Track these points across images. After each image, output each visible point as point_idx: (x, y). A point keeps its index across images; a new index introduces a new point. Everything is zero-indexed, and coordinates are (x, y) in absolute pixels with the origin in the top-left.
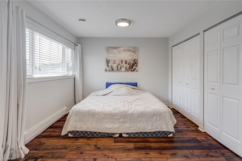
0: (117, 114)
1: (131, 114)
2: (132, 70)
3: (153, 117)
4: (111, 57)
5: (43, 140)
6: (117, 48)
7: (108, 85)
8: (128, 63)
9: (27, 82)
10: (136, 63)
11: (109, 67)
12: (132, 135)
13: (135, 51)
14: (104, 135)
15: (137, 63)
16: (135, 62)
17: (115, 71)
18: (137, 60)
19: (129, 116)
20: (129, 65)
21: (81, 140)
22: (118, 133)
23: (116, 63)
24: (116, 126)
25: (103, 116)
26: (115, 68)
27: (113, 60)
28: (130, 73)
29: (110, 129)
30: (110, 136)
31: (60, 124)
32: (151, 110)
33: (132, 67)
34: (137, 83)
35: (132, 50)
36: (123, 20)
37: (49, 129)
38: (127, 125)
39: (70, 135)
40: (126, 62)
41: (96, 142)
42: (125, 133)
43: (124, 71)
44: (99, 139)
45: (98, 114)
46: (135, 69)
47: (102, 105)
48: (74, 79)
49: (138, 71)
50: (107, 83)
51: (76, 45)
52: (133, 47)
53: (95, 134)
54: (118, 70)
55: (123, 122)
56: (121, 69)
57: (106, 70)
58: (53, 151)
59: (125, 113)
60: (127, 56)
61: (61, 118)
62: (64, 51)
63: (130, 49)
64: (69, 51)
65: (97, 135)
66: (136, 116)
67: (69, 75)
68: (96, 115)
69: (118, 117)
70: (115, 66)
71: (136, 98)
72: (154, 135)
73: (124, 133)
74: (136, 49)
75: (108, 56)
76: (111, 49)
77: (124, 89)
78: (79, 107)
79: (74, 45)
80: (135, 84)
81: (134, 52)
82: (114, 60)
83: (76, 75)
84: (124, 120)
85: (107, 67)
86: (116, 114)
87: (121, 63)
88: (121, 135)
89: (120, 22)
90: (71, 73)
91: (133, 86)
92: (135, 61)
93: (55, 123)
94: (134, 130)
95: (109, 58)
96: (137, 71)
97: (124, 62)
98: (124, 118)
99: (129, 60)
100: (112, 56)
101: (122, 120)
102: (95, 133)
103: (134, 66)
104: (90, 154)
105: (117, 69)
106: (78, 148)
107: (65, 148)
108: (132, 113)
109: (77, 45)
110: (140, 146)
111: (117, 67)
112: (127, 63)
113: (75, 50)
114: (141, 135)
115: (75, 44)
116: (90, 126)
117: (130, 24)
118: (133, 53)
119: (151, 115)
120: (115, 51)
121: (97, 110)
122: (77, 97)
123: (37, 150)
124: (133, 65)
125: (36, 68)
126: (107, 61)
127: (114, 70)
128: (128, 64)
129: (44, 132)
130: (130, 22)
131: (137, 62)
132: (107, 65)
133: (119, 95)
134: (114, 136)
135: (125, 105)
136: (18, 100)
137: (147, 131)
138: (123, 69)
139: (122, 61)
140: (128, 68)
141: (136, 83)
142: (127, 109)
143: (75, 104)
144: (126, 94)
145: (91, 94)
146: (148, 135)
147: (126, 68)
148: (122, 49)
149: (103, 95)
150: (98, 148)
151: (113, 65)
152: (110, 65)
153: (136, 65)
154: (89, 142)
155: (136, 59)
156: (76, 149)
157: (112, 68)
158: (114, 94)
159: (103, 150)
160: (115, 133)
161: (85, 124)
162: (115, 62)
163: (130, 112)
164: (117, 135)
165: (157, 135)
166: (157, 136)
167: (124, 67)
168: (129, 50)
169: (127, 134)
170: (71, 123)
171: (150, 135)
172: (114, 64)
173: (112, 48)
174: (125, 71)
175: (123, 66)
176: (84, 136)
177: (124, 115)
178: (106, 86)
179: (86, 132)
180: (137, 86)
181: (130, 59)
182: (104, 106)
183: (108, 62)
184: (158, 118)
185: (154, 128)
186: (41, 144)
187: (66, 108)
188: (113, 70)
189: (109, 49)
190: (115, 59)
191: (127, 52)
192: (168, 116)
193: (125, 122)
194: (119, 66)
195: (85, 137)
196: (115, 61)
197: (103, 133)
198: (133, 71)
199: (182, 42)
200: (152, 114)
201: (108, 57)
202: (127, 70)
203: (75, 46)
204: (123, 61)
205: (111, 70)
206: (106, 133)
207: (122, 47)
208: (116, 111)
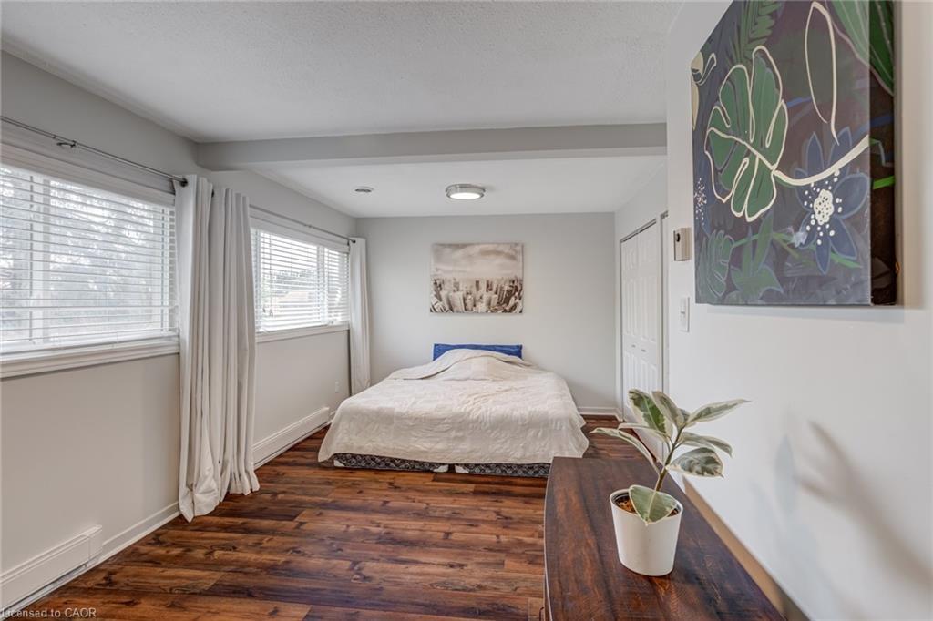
0: (444, 419)
1: (476, 421)
2: (507, 308)
3: (528, 429)
4: (448, 272)
5: (281, 469)
6: (463, 246)
7: (440, 350)
8: (494, 289)
9: (257, 341)
10: (519, 288)
11: (441, 300)
12: (477, 470)
13: (514, 253)
14: (414, 468)
15: (521, 290)
16: (516, 287)
17: (458, 312)
18: (522, 280)
19: (471, 426)
20: (497, 296)
21: (359, 473)
22: (443, 464)
23: (461, 288)
24: (440, 446)
25: (411, 424)
26: (459, 304)
27: (453, 281)
28: (500, 319)
29: (426, 452)
30: (426, 469)
31: (312, 444)
32: (526, 413)
33: (507, 301)
34: (520, 348)
35: (506, 251)
36: (464, 187)
37: (291, 453)
38: (466, 446)
39: (337, 464)
40: (489, 288)
41: (393, 479)
42: (461, 465)
43: (484, 310)
44: (401, 474)
45: (400, 417)
46: (514, 307)
47: (413, 399)
48: (346, 333)
49: (524, 311)
50: (436, 345)
51: (350, 242)
52: (508, 244)
53: (392, 464)
54: (466, 309)
55: (455, 438)
56: (475, 306)
57: (433, 310)
58: (304, 486)
59: (461, 419)
60: (495, 271)
61: (317, 433)
62: (320, 261)
63: (501, 248)
64: (333, 258)
65: (397, 466)
66: (488, 425)
67: (335, 324)
68: (395, 421)
69: (445, 427)
70: (457, 298)
71: (507, 387)
72: (531, 473)
73: (458, 465)
74: (519, 248)
75: (437, 270)
76: (448, 250)
77: (479, 361)
78: (357, 401)
79: (346, 241)
80: (517, 350)
81: (513, 258)
82: (455, 279)
83: (353, 322)
84: (460, 434)
85: (437, 300)
86: (441, 421)
87: (474, 290)
88: (452, 468)
89: (457, 192)
90: (338, 319)
91: (506, 356)
92: (515, 284)
93: (304, 441)
94: (481, 457)
95: (442, 275)
96: (521, 312)
97: (483, 286)
98: (459, 429)
99: (498, 280)
100: (451, 268)
101: (453, 434)
102: (392, 460)
103: (513, 298)
104: (378, 495)
105: (465, 305)
106: (354, 484)
107: (329, 483)
108: (478, 417)
109: (354, 242)
110: (487, 490)
111: (464, 300)
112: (491, 290)
113: (348, 254)
114: (499, 472)
115: (347, 239)
116: (382, 445)
117: (482, 195)
118: (508, 262)
119: (523, 425)
120: (459, 253)
121: (397, 410)
122: (357, 383)
123: (272, 482)
124: (510, 294)
125: (264, 311)
126: (436, 283)
127: (455, 309)
128: (496, 293)
129: (280, 456)
130: (482, 190)
131: (521, 285)
132: (436, 296)
133: (465, 379)
134: (435, 470)
135: (469, 402)
136: (240, 376)
137: (511, 461)
138: (482, 307)
139: (477, 283)
140: (494, 303)
141: (518, 347)
142: (467, 410)
143: (350, 395)
144: (483, 377)
145: (392, 375)
146: (516, 472)
147: (489, 304)
148: (477, 249)
149: (422, 379)
150: (396, 487)
151: (451, 294)
152: (443, 294)
153: (517, 294)
154: (377, 477)
155: (519, 276)
156: (349, 487)
157: (449, 303)
158: (452, 377)
159: (406, 491)
160: (437, 464)
161: (371, 441)
162: (457, 287)
163: (474, 416)
164: (443, 469)
165: (538, 472)
166: (537, 476)
167: (485, 300)
168: (498, 253)
169: (466, 466)
170: (340, 436)
171: (520, 473)
172: (454, 291)
173: (450, 245)
174: (487, 311)
175: (481, 298)
176: (368, 467)
177: (460, 423)
178: (434, 355)
179: (373, 458)
180: (520, 357)
181: (500, 277)
182: (415, 403)
183: (438, 286)
184: (540, 434)
185: (528, 454)
186: (278, 475)
187: (327, 409)
188: (451, 309)
189: (440, 249)
190: (459, 277)
191: (492, 257)
192: (564, 428)
193: (462, 439)
194: (470, 297)
195: (370, 469)
196: (458, 283)
197: (409, 461)
198: (510, 311)
199: (635, 234)
200: (527, 422)
201: (440, 272)
202: (491, 309)
203: (348, 244)
204: (481, 284)
205: (447, 308)
206: (417, 462)
207: (478, 244)
208: (441, 414)
